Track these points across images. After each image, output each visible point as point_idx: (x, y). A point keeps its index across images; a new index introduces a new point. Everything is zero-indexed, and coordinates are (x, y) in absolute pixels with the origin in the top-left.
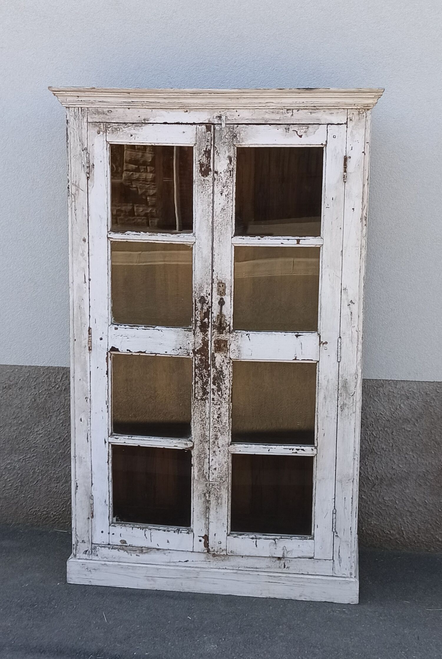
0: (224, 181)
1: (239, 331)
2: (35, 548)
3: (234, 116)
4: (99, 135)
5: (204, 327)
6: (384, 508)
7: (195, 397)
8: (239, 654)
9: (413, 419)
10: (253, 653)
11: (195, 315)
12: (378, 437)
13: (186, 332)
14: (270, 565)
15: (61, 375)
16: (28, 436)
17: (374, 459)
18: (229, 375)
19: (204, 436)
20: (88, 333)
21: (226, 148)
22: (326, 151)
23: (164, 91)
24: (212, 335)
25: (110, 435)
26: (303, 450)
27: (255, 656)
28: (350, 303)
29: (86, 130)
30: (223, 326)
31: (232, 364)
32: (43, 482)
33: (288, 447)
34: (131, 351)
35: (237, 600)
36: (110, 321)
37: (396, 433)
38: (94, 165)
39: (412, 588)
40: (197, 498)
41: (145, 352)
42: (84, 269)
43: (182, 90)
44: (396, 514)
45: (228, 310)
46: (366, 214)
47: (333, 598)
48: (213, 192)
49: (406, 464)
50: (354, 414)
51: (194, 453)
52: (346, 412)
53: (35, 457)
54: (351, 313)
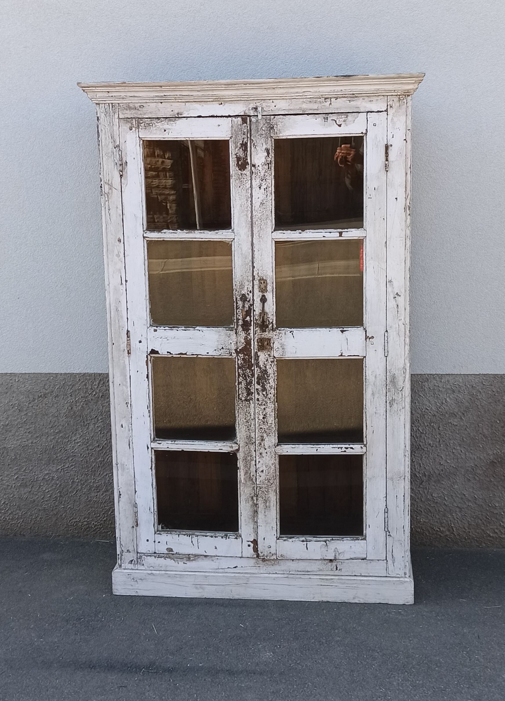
0: (262, 174)
1: (283, 329)
2: (77, 560)
3: (270, 107)
4: (131, 131)
5: (246, 326)
6: (432, 505)
7: (239, 398)
8: (297, 661)
9: (460, 413)
10: (310, 660)
11: (237, 314)
12: (424, 433)
13: (227, 331)
14: (321, 568)
15: (98, 382)
16: (66, 445)
17: (421, 455)
18: (274, 374)
19: (249, 438)
20: (126, 336)
21: (263, 140)
22: (366, 139)
23: (197, 84)
24: (255, 334)
25: (152, 440)
26: (352, 448)
27: (313, 662)
28: (396, 296)
29: (118, 126)
30: (265, 324)
31: (276, 363)
32: (83, 492)
33: (336, 446)
34: (172, 353)
35: (289, 606)
36: (149, 323)
37: (443, 428)
38: (127, 163)
39: (467, 586)
40: (245, 502)
41: (186, 354)
42: (120, 271)
43: (216, 81)
44: (445, 510)
45: (271, 307)
46: (410, 203)
47: (388, 600)
48: (251, 187)
49: (453, 459)
50: (403, 409)
51: (240, 456)
52: (395, 408)
53: (73, 467)
54: (398, 305)
